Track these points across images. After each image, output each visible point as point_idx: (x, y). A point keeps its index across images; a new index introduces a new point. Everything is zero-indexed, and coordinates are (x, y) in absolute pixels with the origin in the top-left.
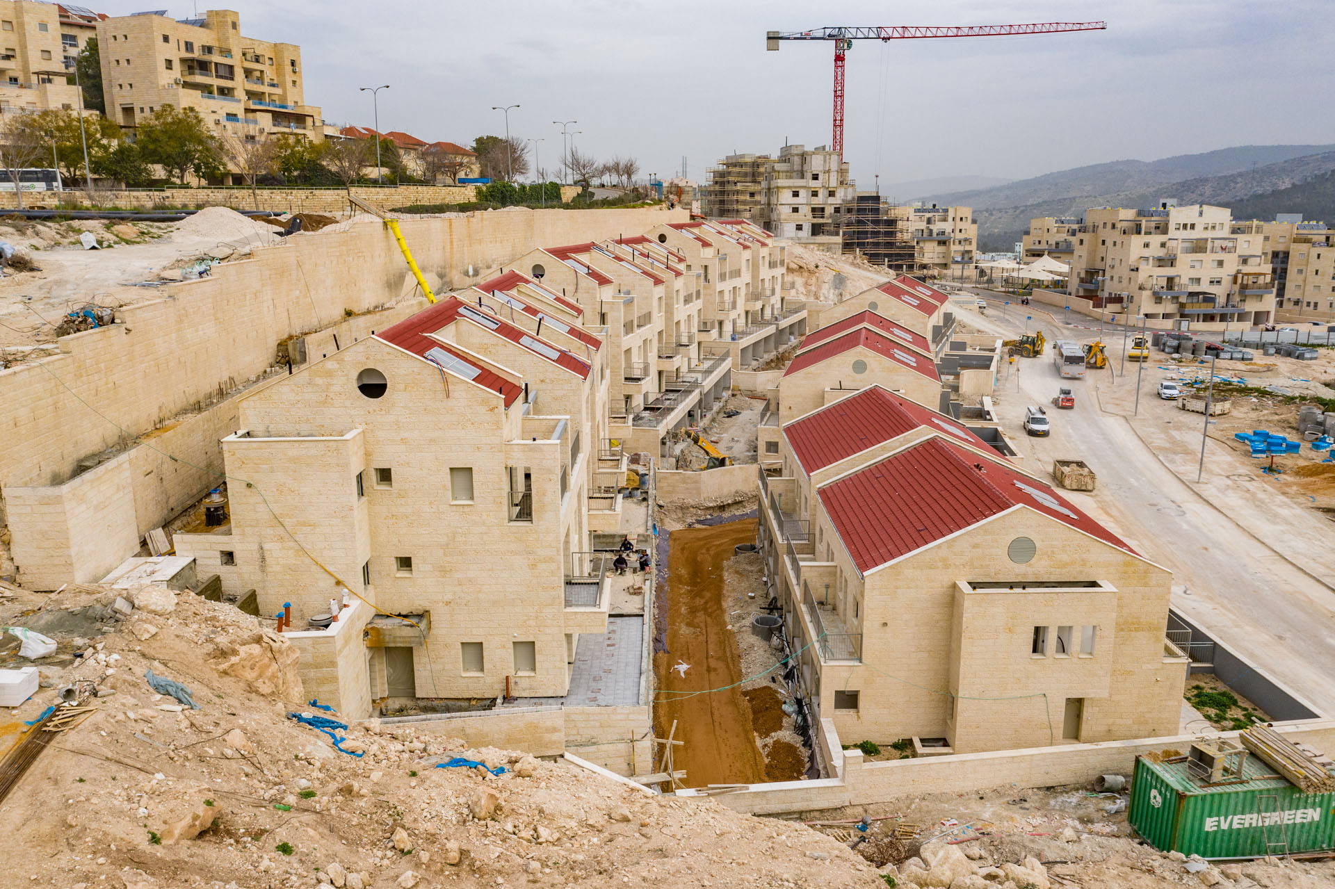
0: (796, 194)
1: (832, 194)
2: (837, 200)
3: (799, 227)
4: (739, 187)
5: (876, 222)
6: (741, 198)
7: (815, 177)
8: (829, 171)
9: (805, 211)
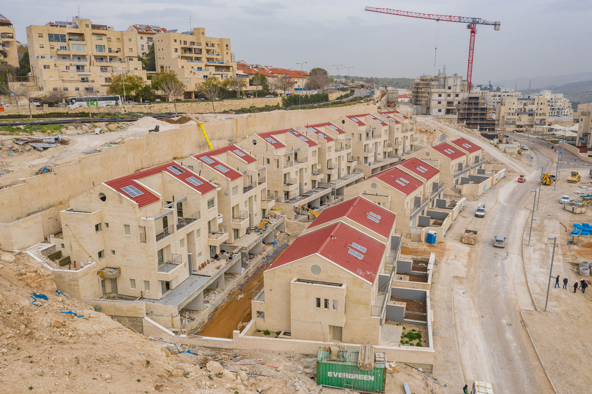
0: (440, 96)
1: (457, 96)
2: (459, 98)
3: (440, 111)
4: (423, 90)
5: (476, 109)
6: (424, 95)
7: (450, 88)
8: (456, 85)
9: (444, 103)
